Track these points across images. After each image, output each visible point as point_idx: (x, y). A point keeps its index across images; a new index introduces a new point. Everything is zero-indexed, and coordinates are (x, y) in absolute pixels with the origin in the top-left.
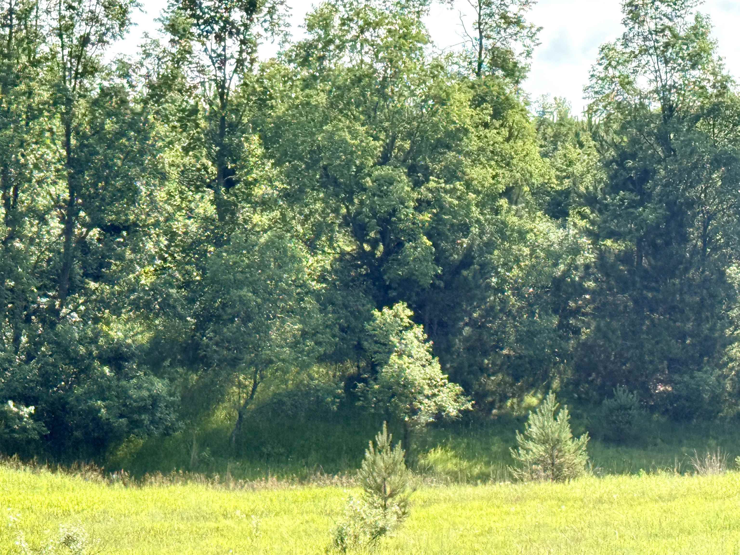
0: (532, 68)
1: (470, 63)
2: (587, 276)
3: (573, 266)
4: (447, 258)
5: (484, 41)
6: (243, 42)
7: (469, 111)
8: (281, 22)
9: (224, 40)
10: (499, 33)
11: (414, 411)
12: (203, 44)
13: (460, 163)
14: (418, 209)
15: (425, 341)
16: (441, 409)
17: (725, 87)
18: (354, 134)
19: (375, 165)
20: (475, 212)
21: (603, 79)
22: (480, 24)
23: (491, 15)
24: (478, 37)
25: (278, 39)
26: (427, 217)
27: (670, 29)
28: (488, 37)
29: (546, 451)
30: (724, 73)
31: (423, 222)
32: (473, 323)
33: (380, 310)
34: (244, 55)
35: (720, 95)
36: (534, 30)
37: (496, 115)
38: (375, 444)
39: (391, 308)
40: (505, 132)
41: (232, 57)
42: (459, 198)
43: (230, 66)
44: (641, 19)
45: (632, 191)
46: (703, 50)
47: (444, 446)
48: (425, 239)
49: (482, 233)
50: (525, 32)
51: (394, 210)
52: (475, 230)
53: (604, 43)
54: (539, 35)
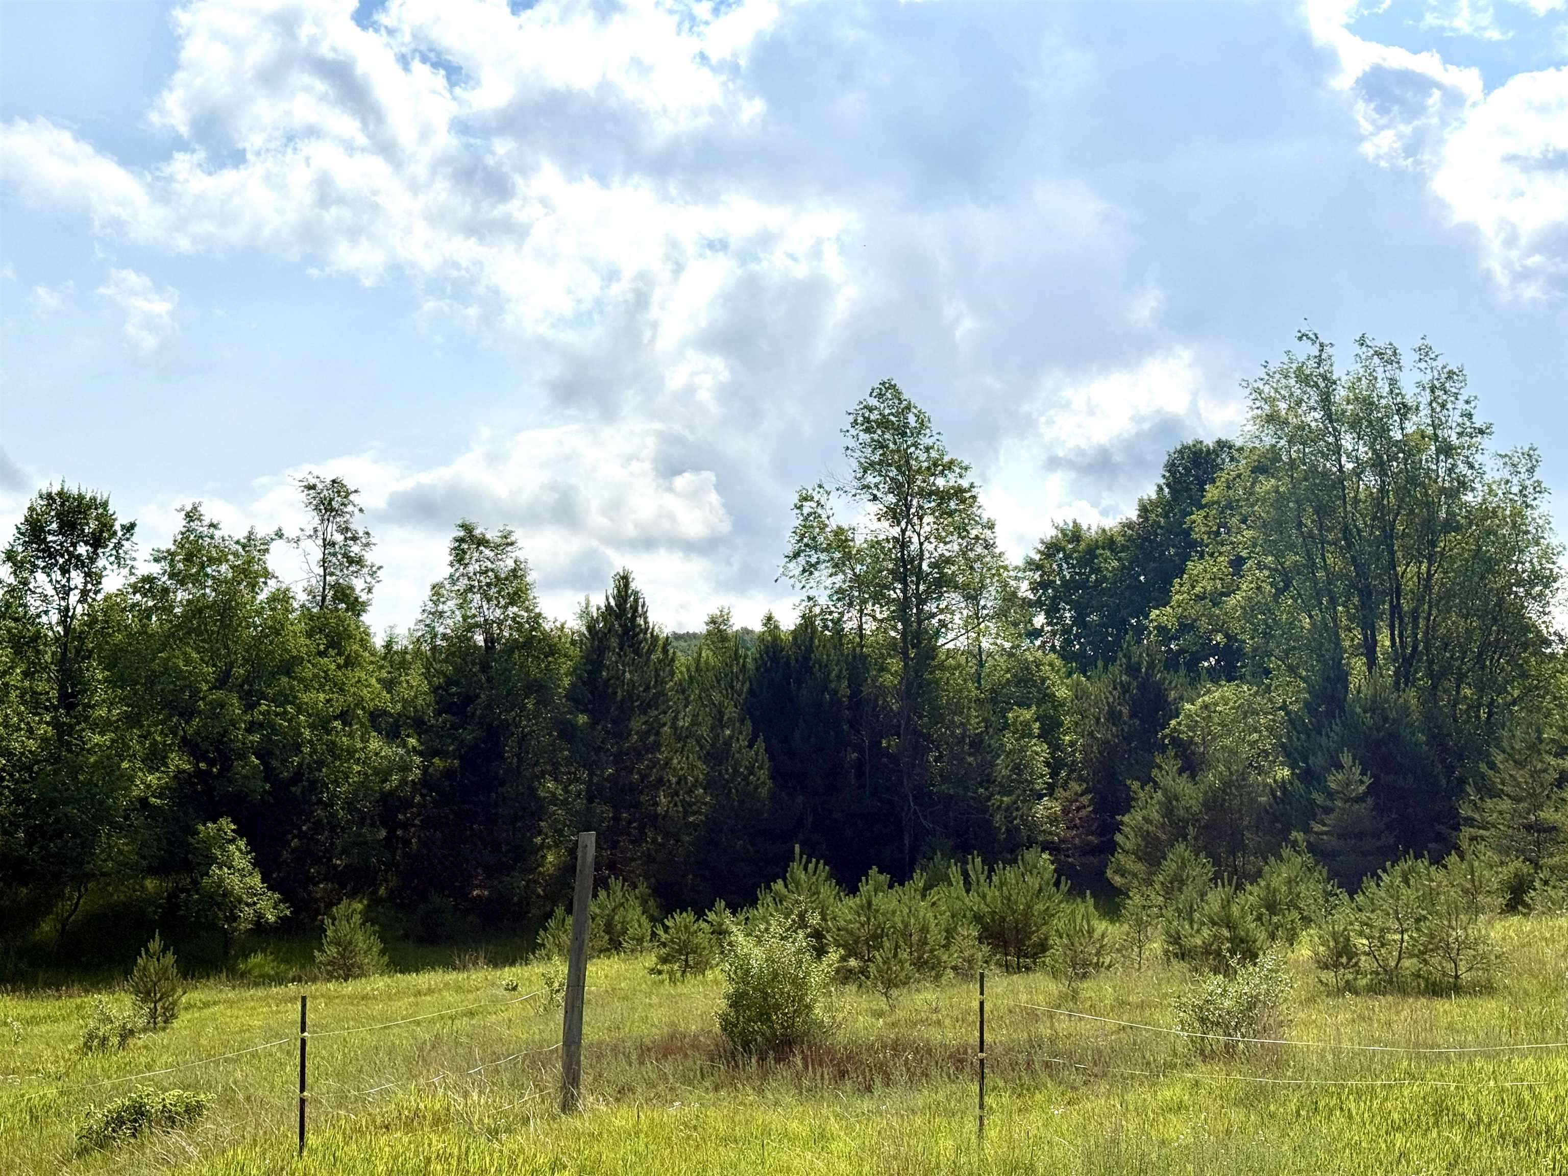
0: (373, 602)
1: (314, 597)
2: (414, 790)
3: (403, 782)
4: (277, 775)
5: (328, 578)
6: (87, 575)
7: (302, 640)
8: (127, 556)
9: (69, 572)
10: (341, 570)
11: (234, 918)
12: (49, 575)
13: (292, 688)
14: (249, 730)
15: (248, 853)
16: (260, 916)
17: (537, 623)
18: (188, 661)
19: (210, 689)
20: (307, 733)
21: (433, 614)
22: (324, 562)
23: (334, 555)
24: (322, 573)
25: (126, 571)
26: (256, 738)
27: (492, 570)
28: (332, 574)
29: (339, 953)
30: (537, 610)
31: (252, 742)
32: (301, 836)
33: (204, 825)
34: (89, 586)
35: (533, 629)
36: (374, 569)
37: (331, 645)
38: (147, 951)
39: (215, 823)
40: (341, 661)
41: (76, 588)
42: (290, 721)
43: (74, 597)
44: (466, 561)
45: (453, 714)
46: (520, 590)
47: (264, 951)
48: (253, 758)
49: (314, 751)
50: (365, 570)
51: (226, 731)
52: (307, 750)
53: (435, 581)
54: (379, 573)
